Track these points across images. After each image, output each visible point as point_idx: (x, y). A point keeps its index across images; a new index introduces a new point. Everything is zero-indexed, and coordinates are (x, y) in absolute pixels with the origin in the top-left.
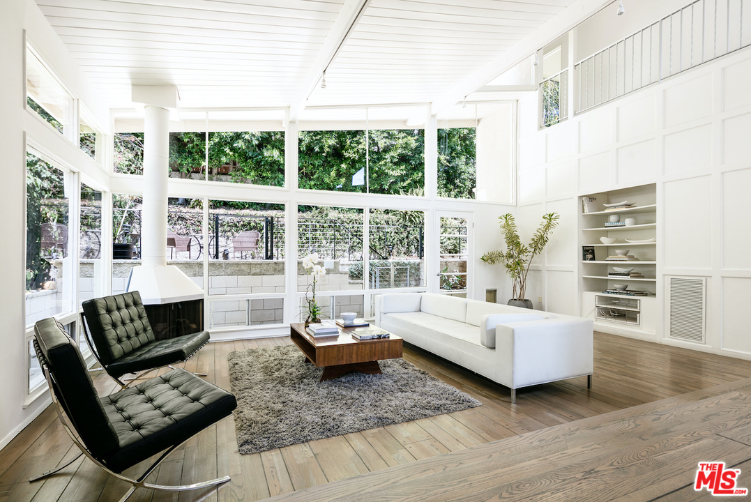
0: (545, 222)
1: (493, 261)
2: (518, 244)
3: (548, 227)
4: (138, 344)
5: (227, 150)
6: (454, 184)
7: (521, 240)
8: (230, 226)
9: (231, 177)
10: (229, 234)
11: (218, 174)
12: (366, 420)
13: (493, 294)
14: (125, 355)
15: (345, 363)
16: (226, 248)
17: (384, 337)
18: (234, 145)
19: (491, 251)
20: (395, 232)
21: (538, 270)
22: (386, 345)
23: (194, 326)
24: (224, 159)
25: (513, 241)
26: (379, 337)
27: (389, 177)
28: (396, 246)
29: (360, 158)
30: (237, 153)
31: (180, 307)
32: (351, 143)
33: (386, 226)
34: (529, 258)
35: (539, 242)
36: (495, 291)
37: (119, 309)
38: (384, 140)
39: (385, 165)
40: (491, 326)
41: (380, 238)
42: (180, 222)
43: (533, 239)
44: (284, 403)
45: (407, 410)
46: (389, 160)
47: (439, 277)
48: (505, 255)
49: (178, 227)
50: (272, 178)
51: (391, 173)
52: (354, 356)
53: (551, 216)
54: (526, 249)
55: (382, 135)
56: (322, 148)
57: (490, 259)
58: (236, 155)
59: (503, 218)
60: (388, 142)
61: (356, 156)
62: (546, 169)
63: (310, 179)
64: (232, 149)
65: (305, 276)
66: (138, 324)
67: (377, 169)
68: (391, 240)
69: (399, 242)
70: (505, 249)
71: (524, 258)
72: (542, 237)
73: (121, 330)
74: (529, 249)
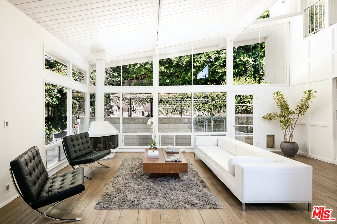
0: (306, 95)
1: (270, 119)
2: (287, 109)
3: (308, 99)
4: (84, 153)
5: (143, 69)
6: (258, 73)
7: (289, 107)
8: (144, 101)
9: (146, 80)
10: (144, 104)
11: (142, 79)
12: (153, 204)
13: (271, 138)
14: (77, 157)
15: (156, 172)
16: (143, 110)
17: (179, 161)
18: (146, 67)
19: (269, 113)
20: (222, 101)
21: (303, 125)
22: (178, 165)
23: (113, 146)
24: (142, 73)
25: (284, 107)
26: (176, 161)
27: (219, 73)
28: (222, 108)
29: (202, 65)
30: (147, 70)
31: (106, 138)
32: (197, 59)
33: (217, 98)
34: (296, 117)
35: (303, 108)
36: (274, 136)
37: (77, 139)
38: (215, 55)
39: (216, 67)
40: (233, 164)
41: (213, 104)
42: (126, 100)
43: (298, 106)
44: (126, 187)
45: (176, 203)
46: (218, 65)
47: (235, 127)
48: (278, 115)
49: (126, 102)
50: (162, 79)
51: (219, 71)
52: (161, 169)
53: (310, 91)
54: (293, 112)
55: (213, 53)
56: (183, 63)
57: (269, 118)
58: (147, 71)
59: (275, 94)
60: (217, 55)
61: (200, 65)
62: (309, 62)
63: (179, 78)
64: (145, 69)
65: (167, 124)
66: (86, 145)
67: (212, 70)
68: (220, 105)
69: (224, 106)
70: (279, 112)
71: (292, 117)
72: (304, 105)
73: (77, 148)
74: (296, 112)
